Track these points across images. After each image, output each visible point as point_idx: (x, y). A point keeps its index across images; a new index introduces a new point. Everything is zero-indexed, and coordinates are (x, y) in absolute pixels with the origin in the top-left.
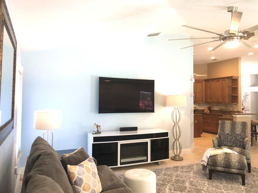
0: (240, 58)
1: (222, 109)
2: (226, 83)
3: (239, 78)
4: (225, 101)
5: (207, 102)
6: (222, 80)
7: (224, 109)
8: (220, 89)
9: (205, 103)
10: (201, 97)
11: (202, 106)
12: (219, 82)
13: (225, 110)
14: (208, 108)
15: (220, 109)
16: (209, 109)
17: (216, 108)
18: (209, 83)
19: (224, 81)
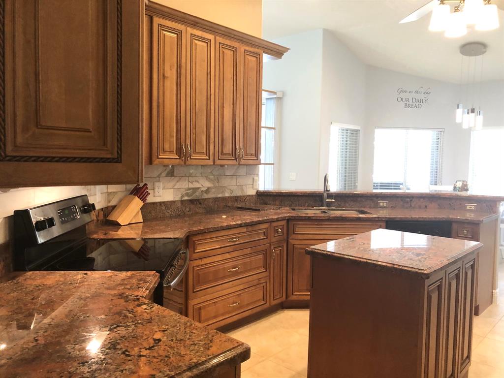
1: (197, 194)
7: (208, 191)
13: (211, 195)
15: (187, 194)
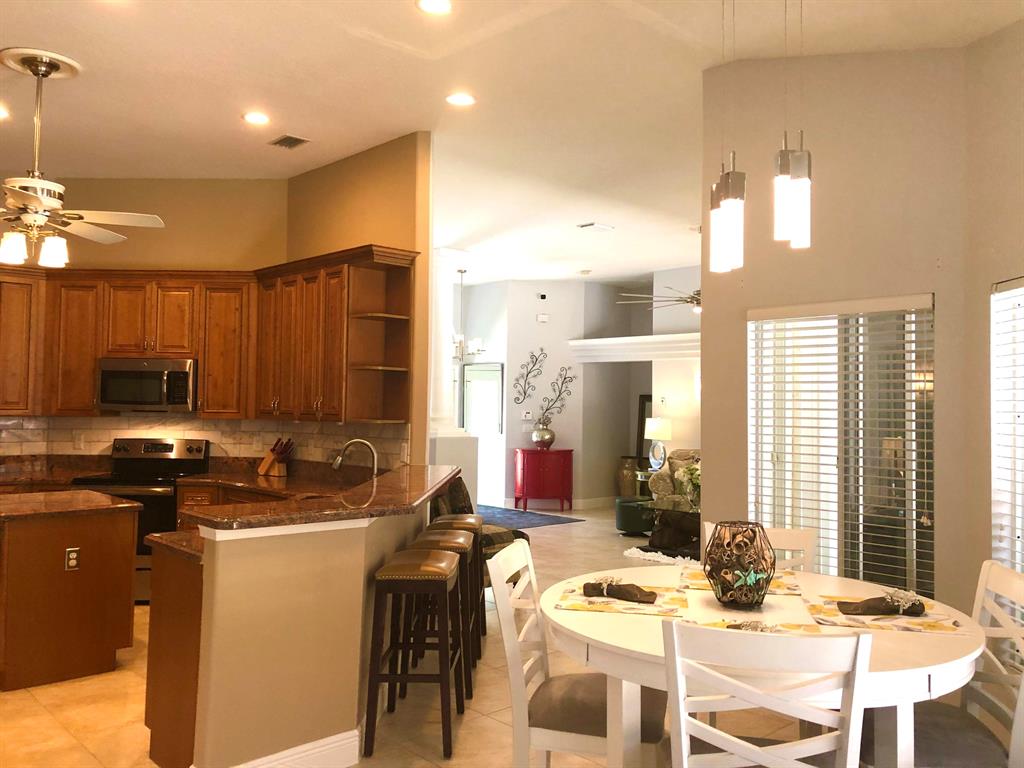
0: (428, 134)
2: (342, 289)
3: (419, 259)
4: (336, 404)
5: (264, 414)
6: (327, 275)
8: (318, 330)
9: (257, 417)
10: (232, 381)
11: (252, 434)
12: (315, 286)
14: (273, 450)
16: (284, 453)
17: (313, 452)
18: (273, 293)
19: (336, 280)
